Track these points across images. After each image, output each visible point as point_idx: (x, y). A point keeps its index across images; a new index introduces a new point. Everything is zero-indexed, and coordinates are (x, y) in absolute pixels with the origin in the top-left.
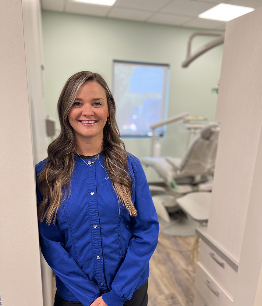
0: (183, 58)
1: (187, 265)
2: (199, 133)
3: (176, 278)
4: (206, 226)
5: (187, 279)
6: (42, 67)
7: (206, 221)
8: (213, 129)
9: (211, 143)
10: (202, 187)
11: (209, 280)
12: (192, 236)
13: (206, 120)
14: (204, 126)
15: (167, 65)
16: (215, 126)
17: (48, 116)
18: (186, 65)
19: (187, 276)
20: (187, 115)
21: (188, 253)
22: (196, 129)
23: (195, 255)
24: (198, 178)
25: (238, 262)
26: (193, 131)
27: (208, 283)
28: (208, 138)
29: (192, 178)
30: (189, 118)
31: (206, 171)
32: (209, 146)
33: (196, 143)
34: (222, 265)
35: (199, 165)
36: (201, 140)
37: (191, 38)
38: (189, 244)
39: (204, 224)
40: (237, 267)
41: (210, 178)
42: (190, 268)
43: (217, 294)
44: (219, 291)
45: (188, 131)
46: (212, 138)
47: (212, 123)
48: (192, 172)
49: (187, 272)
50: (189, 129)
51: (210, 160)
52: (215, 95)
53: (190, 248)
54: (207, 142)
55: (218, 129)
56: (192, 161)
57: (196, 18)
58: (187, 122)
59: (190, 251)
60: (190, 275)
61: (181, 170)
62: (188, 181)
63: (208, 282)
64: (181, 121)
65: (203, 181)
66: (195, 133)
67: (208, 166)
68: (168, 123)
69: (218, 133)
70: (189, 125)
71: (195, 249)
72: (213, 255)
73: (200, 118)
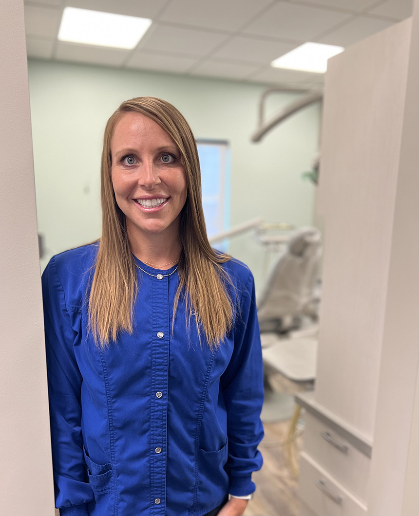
0: (253, 128)
1: (280, 468)
2: (284, 250)
4: (313, 389)
7: (311, 382)
8: (309, 239)
9: (306, 261)
10: (295, 335)
11: (324, 480)
12: (283, 421)
13: (292, 228)
14: (288, 236)
15: (224, 143)
16: (311, 234)
18: (258, 138)
19: (280, 485)
20: (262, 221)
21: (280, 449)
22: (277, 243)
24: (287, 321)
25: (372, 440)
26: (272, 247)
27: (322, 486)
28: (300, 254)
29: (278, 321)
30: (266, 225)
31: (299, 308)
32: (303, 267)
33: (282, 262)
34: (344, 451)
35: (288, 299)
36: (290, 258)
37: (264, 97)
38: (280, 434)
39: (309, 386)
40: (370, 448)
41: (306, 321)
42: (285, 473)
43: (338, 501)
44: (342, 496)
45: (266, 249)
46: (308, 252)
47: (305, 228)
48: (277, 310)
49: (280, 479)
50: (266, 244)
51: (304, 290)
52: (309, 184)
53: (282, 440)
54: (299, 261)
55: (316, 238)
56: (277, 293)
57: (267, 67)
58: (261, 232)
59: (283, 445)
60: (285, 484)
62: (271, 326)
63: (322, 483)
64: (252, 233)
65: (296, 326)
66: (276, 251)
67: (303, 300)
68: (232, 235)
69: (317, 244)
70: (264, 238)
71: (291, 440)
72: (328, 434)
73: (284, 225)
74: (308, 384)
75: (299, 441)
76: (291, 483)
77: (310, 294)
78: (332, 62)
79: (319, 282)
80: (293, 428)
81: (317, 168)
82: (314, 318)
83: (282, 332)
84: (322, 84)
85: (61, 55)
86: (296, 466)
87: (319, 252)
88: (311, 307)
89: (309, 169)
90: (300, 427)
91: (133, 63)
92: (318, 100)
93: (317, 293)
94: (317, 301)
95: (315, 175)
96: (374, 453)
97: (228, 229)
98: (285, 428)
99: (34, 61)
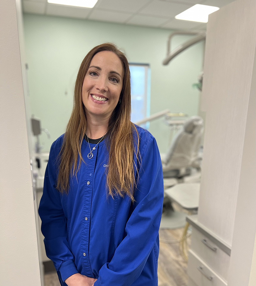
0: (163, 56)
1: (177, 256)
2: (181, 129)
3: (167, 269)
4: (197, 214)
5: (178, 270)
6: (27, 66)
7: (196, 209)
8: (196, 123)
9: (194, 136)
10: (187, 179)
11: (202, 267)
12: (180, 228)
13: (186, 116)
14: (186, 121)
15: (147, 65)
16: (197, 120)
17: (33, 115)
18: (166, 63)
19: (177, 266)
20: (169, 112)
21: (178, 244)
22: (177, 125)
23: (185, 245)
24: (183, 171)
25: (231, 246)
26: (175, 127)
27: (201, 270)
28: (191, 132)
29: (177, 171)
30: (171, 114)
31: (190, 163)
32: (192, 139)
33: (180, 137)
34: (214, 250)
35: (183, 158)
36: (185, 134)
37: (170, 37)
38: (178, 236)
39: (194, 212)
40: (230, 250)
41: (194, 171)
42: (180, 259)
43: (211, 279)
44: (213, 276)
45: (171, 128)
46: (195, 131)
47: (194, 117)
48: (176, 165)
49: (177, 262)
50: (171, 125)
51: (193, 153)
52: (197, 91)
53: (179, 240)
54: (190, 136)
55: (200, 122)
56: (177, 155)
57: (173, 19)
58: (168, 118)
59: (179, 242)
60: (180, 265)
61: (166, 164)
62: (173, 174)
63: (201, 268)
64: (163, 118)
65: (188, 174)
66: (177, 129)
67: (192, 159)
68: (151, 120)
69: (201, 126)
70: (170, 122)
71: (184, 240)
72: (205, 241)
73: (181, 114)
74: (194, 210)
75: (189, 240)
76: (184, 265)
77: (196, 155)
78: (211, 16)
79: (202, 147)
80: (185, 233)
81: (201, 81)
82: (198, 169)
83: (179, 177)
84: (205, 29)
86: (186, 255)
87: (202, 131)
88: (197, 163)
89: (197, 82)
90: (189, 232)
91: (92, 17)
92: (203, 39)
93: (200, 155)
94: (200, 159)
95: (200, 85)
97: (149, 117)
98: (181, 232)
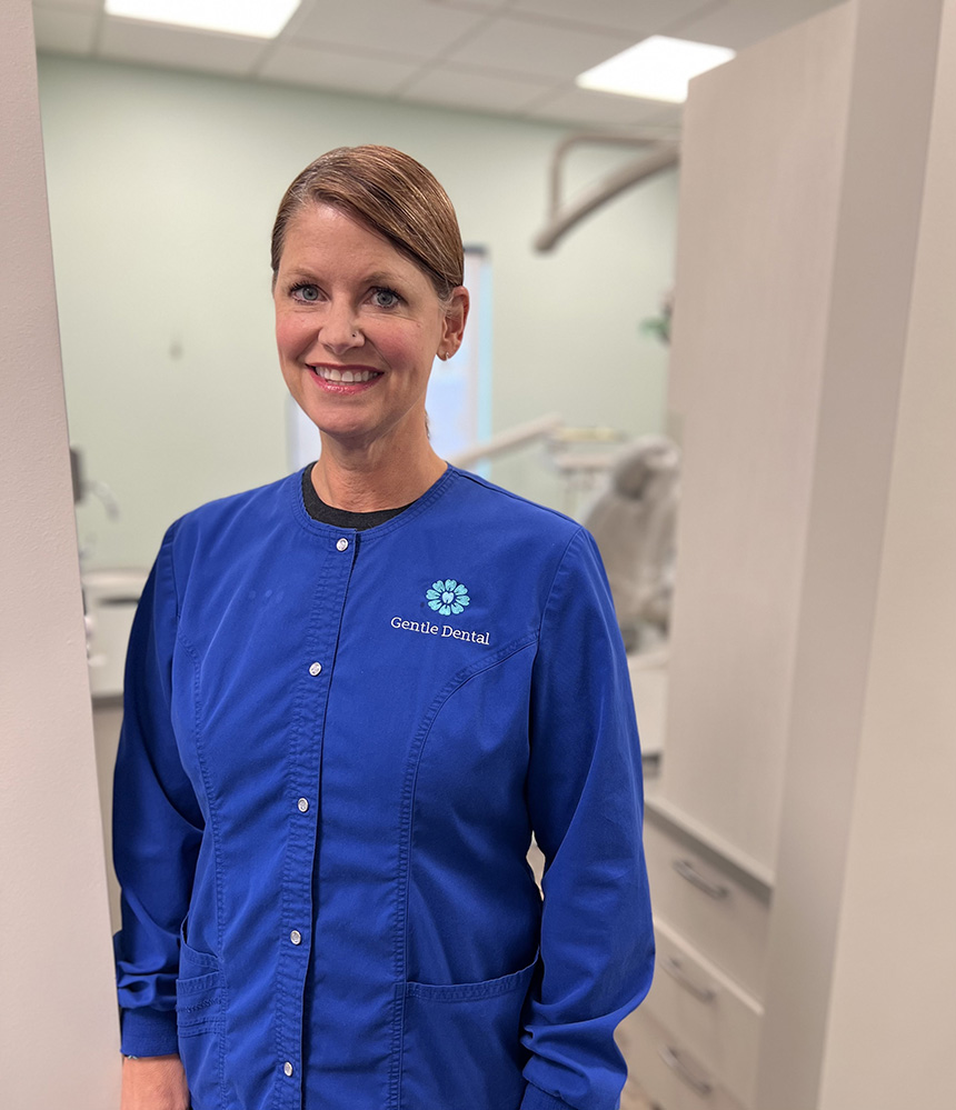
0: (536, 220)
2: (603, 485)
8: (654, 462)
9: (650, 509)
13: (621, 438)
14: (612, 456)
15: (477, 251)
16: (659, 452)
18: (548, 244)
20: (560, 424)
22: (591, 470)
26: (579, 478)
27: (676, 970)
28: (636, 494)
30: (568, 432)
31: (636, 607)
32: (643, 520)
33: (598, 512)
34: (721, 896)
36: (616, 503)
37: (561, 152)
39: (648, 769)
41: (649, 634)
43: (707, 998)
44: (714, 988)
45: (567, 482)
46: (653, 491)
47: (646, 440)
50: (568, 472)
51: (645, 571)
52: (653, 344)
54: (633, 509)
55: (670, 460)
57: (569, 85)
58: (558, 447)
64: (537, 449)
65: (631, 644)
66: (588, 487)
67: (644, 591)
68: (495, 454)
69: (672, 474)
70: (564, 460)
72: (689, 865)
73: (605, 431)
77: (658, 578)
78: (698, 85)
81: (668, 311)
82: (663, 626)
84: (678, 127)
85: (112, 45)
87: (677, 491)
88: (659, 605)
89: (655, 313)
91: (274, 68)
92: (670, 164)
95: (662, 330)
96: (776, 900)
97: (486, 440)
99: (51, 59)
